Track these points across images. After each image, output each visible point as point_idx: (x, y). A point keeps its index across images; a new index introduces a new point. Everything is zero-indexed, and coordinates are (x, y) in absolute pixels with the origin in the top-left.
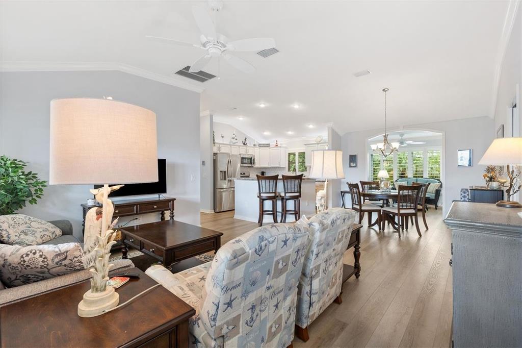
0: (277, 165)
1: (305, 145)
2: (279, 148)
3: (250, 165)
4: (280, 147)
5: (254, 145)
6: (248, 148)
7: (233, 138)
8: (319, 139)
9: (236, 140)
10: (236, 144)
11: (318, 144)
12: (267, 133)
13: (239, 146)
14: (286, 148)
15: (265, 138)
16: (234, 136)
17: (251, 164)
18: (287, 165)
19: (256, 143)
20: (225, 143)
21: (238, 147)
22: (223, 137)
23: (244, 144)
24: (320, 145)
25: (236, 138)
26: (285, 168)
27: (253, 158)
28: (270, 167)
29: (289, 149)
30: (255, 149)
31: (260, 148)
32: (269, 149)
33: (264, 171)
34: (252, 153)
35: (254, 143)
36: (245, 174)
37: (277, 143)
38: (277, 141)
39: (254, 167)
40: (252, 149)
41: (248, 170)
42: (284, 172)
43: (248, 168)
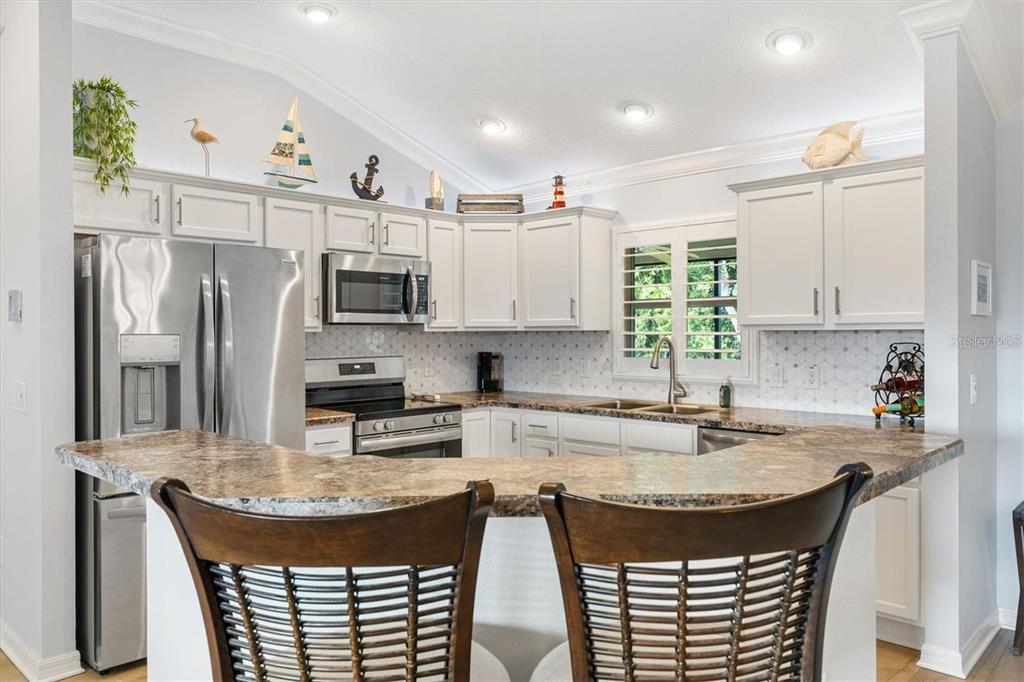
0: (558, 319)
1: (737, 188)
2: (573, 219)
3: (402, 318)
4: (579, 211)
5: (430, 203)
6: (386, 217)
7: (282, 151)
8: (834, 147)
9: (305, 161)
10: (306, 188)
11: (827, 177)
12: (499, 131)
13: (325, 202)
14: (613, 217)
15: (496, 160)
16: (288, 138)
17: (406, 308)
18: (620, 317)
19: (437, 190)
20: (215, 175)
21: (316, 207)
22: (202, 138)
23: (364, 193)
24: (840, 183)
25: (300, 150)
26: (608, 332)
27: (417, 277)
28: (524, 330)
29: (632, 226)
30: (433, 223)
31: (461, 222)
32: (513, 226)
33: (493, 350)
34: (414, 249)
35: (431, 189)
36: (374, 372)
37: (561, 193)
38: (559, 181)
39: (426, 329)
40: (416, 225)
41: (394, 347)
42: (602, 360)
43: (394, 333)
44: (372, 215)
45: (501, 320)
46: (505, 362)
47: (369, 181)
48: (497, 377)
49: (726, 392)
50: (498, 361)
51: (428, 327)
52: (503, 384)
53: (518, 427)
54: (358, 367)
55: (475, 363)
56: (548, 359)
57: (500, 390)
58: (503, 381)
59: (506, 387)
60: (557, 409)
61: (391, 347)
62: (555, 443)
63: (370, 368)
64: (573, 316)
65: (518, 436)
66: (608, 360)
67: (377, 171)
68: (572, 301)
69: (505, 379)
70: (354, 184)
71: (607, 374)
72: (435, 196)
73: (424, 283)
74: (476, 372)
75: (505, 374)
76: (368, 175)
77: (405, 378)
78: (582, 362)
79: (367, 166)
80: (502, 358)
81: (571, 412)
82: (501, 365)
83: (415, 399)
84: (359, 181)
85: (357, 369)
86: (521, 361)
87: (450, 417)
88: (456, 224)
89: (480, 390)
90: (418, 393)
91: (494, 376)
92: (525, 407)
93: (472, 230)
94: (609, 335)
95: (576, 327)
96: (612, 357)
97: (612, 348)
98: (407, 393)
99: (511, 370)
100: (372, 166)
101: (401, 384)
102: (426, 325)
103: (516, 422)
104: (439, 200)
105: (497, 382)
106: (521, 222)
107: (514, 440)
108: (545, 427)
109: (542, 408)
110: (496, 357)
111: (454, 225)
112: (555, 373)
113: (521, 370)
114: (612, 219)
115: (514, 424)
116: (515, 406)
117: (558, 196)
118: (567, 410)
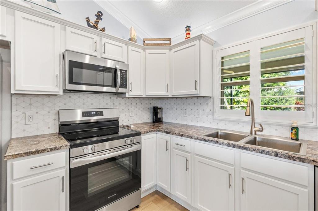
4: (200, 37)
18: (219, 90)
19: (133, 34)
26: (210, 97)
27: (121, 70)
28: (172, 97)
29: (224, 46)
30: (131, 48)
31: (144, 50)
32: (167, 51)
33: (159, 105)
34: (121, 58)
35: (131, 34)
36: (103, 115)
37: (189, 34)
38: (188, 28)
39: (127, 96)
40: (122, 47)
41: (115, 104)
42: (208, 110)
43: (116, 98)
44: (96, 38)
45: (162, 93)
46: (164, 110)
47: (97, 22)
48: (160, 116)
49: (295, 130)
50: (161, 110)
51: (128, 95)
52: (163, 119)
53: (169, 144)
54: (94, 113)
55: (152, 111)
56: (181, 109)
57: (162, 121)
58: (163, 118)
59: (164, 120)
60: (191, 137)
61: (114, 104)
62: (189, 155)
63: (100, 113)
64: (196, 89)
65: (169, 147)
66: (211, 110)
67: (101, 19)
68: (196, 82)
69: (164, 117)
70: (88, 22)
71: (210, 117)
72: (132, 37)
73: (124, 73)
74: (152, 114)
75: (163, 115)
76: (97, 19)
77: (119, 118)
78: (197, 111)
79: (96, 15)
80: (162, 109)
81: (199, 140)
82: (162, 111)
83: (123, 127)
84: (91, 21)
85: (93, 114)
86: (170, 110)
87: (134, 139)
88: (142, 50)
89: (154, 122)
90: (125, 124)
91: (159, 116)
92: (173, 134)
93: (149, 53)
94: (212, 99)
95: (198, 94)
96: (213, 109)
97: (213, 105)
98: (120, 124)
99: (166, 113)
100: (99, 16)
101: (118, 120)
102: (127, 94)
103: (168, 141)
104: (134, 39)
105: (160, 118)
106: (170, 50)
107: (167, 149)
108: (184, 146)
109: (182, 136)
110: (160, 108)
111: (141, 51)
112: (184, 115)
113: (170, 114)
114: (213, 45)
115: (167, 142)
116: (168, 133)
117: (188, 35)
118: (197, 139)
